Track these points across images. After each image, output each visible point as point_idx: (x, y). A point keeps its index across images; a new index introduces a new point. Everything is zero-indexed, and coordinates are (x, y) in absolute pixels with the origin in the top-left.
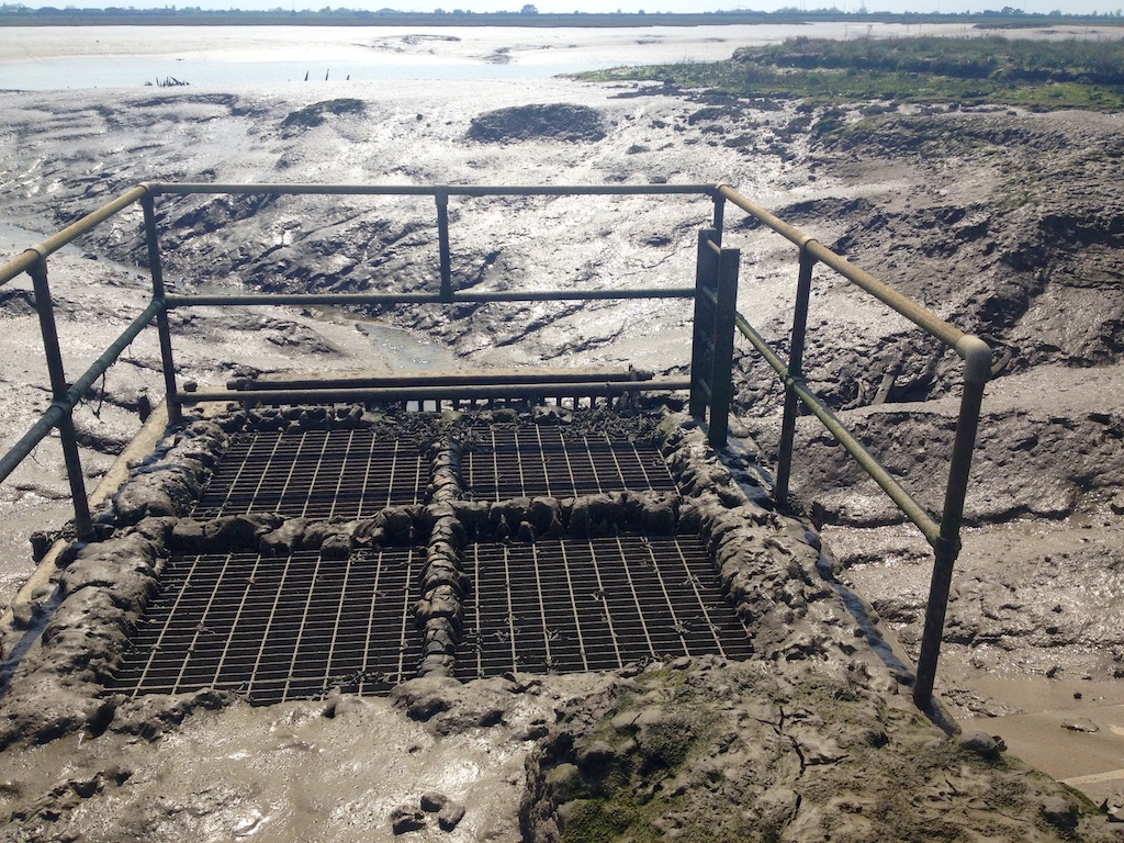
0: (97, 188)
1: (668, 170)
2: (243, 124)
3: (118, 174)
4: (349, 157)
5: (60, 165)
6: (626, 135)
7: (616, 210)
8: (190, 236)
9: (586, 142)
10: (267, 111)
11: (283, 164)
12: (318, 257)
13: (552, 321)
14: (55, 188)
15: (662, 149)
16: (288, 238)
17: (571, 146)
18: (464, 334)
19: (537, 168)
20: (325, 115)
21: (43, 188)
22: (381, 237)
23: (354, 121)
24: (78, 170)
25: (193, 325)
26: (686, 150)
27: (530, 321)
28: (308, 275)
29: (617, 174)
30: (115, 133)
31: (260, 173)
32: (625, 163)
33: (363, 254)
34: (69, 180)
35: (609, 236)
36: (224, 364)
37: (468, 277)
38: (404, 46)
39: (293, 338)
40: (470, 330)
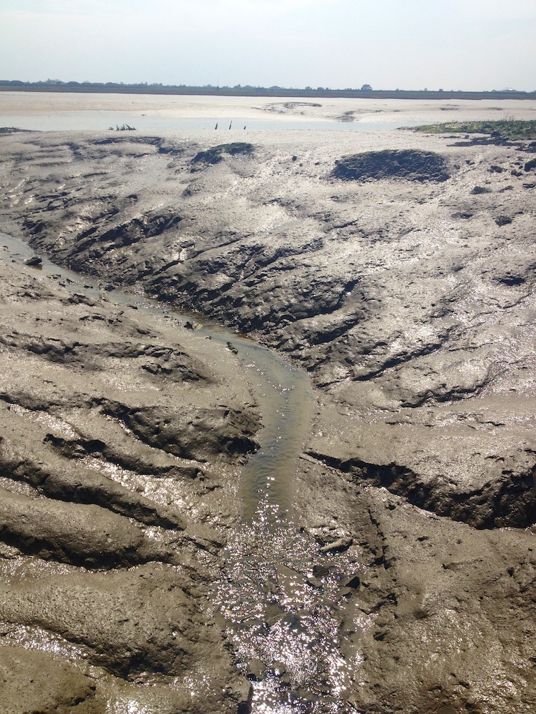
0: (55, 204)
1: (512, 211)
2: (165, 160)
3: (73, 194)
4: (238, 189)
5: (36, 184)
6: (468, 178)
7: (466, 246)
8: (111, 247)
9: (432, 182)
10: (183, 150)
11: (188, 193)
12: (204, 275)
13: (409, 358)
14: (30, 201)
15: (502, 191)
16: (183, 255)
17: (420, 186)
18: (322, 361)
19: (390, 204)
20: (224, 155)
21: (22, 200)
22: (257, 259)
23: (245, 160)
24: (48, 188)
25: (74, 353)
26: (525, 193)
27: (388, 356)
28: (195, 289)
29: (463, 211)
30: (78, 162)
31: (170, 199)
32: (470, 202)
33: (240, 273)
34: (39, 196)
35: (462, 271)
36: (94, 400)
37: (328, 303)
38: (285, 109)
39: (167, 366)
40: (328, 358)
